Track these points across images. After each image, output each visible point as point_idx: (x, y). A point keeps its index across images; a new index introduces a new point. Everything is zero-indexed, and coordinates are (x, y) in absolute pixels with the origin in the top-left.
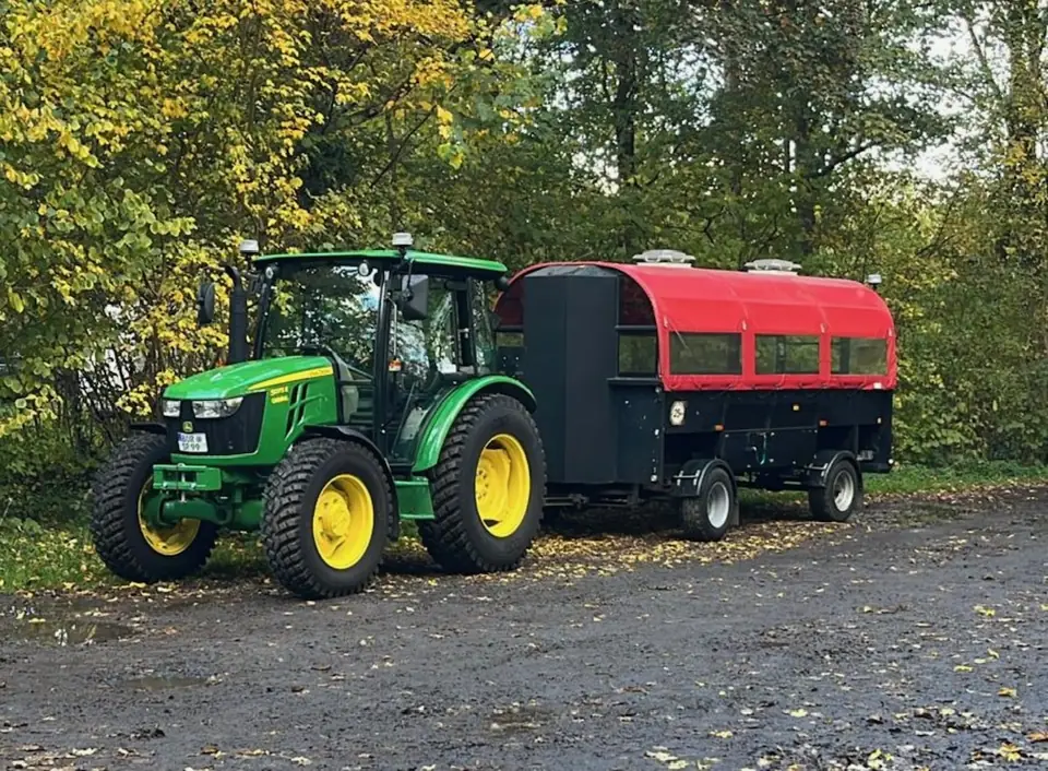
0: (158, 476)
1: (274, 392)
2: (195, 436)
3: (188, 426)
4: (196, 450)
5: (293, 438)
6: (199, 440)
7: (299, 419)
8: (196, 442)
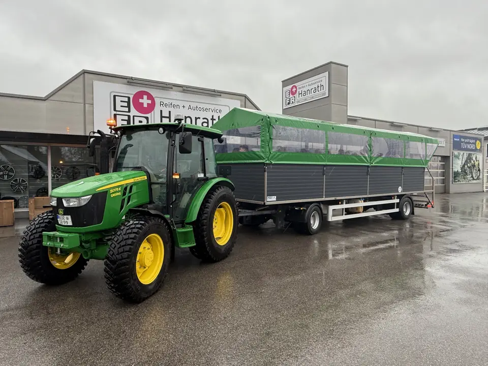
0: (45, 239)
1: (112, 191)
2: (65, 217)
3: (61, 211)
4: (66, 224)
5: (125, 212)
6: (67, 219)
7: (128, 202)
8: (66, 220)
